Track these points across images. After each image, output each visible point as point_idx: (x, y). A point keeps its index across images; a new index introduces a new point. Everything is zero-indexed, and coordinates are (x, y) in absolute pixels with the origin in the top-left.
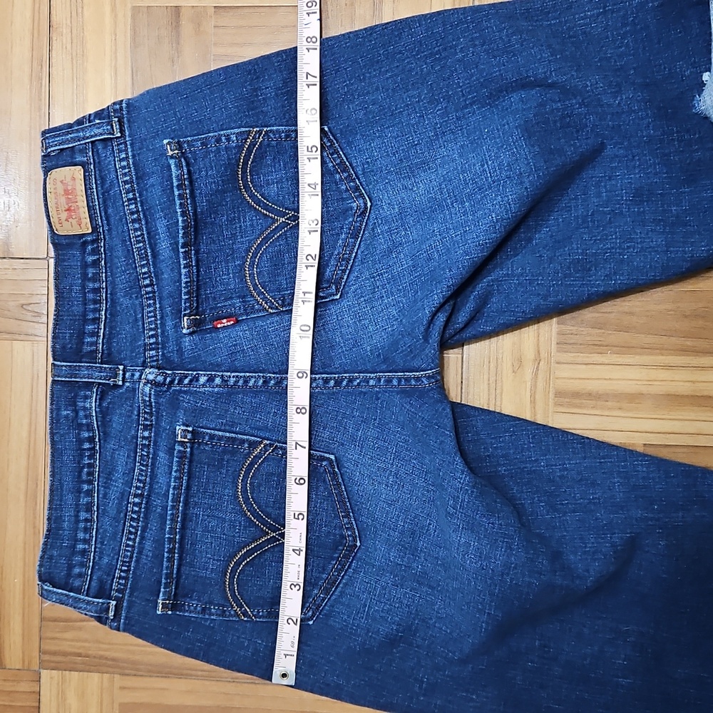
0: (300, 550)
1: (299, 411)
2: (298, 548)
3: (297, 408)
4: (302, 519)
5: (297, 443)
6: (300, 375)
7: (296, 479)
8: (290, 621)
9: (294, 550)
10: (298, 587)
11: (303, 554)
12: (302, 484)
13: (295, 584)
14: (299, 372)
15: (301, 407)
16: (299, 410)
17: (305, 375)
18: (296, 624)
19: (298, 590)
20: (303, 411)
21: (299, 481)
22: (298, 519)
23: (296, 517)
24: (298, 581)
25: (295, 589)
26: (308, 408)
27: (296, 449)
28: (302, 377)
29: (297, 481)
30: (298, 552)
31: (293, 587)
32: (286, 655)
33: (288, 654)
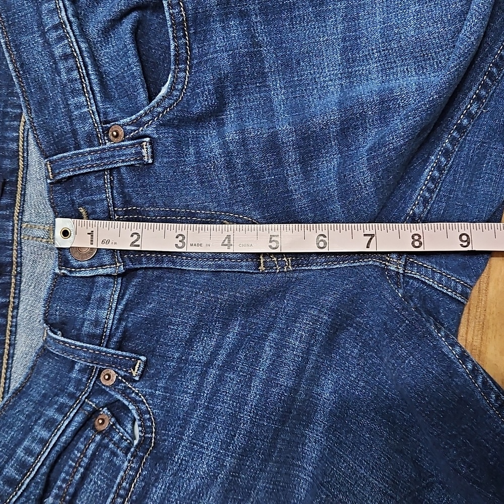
0: (229, 245)
1: (416, 237)
2: (231, 243)
3: (420, 236)
4: (270, 247)
5: (372, 236)
6: (464, 238)
8: (135, 237)
9: (228, 237)
10: (180, 244)
11: (225, 250)
12: (318, 244)
13: (185, 241)
14: (467, 236)
15: (421, 240)
17: (465, 244)
18: (132, 244)
19: (176, 245)
20: (417, 244)
21: (322, 241)
22: (271, 241)
23: (273, 239)
24: (189, 245)
25: (177, 241)
26: (420, 249)
27: (365, 235)
28: (462, 241)
29: (321, 238)
30: (226, 242)
31: (181, 238)
32: (91, 234)
33: (92, 236)
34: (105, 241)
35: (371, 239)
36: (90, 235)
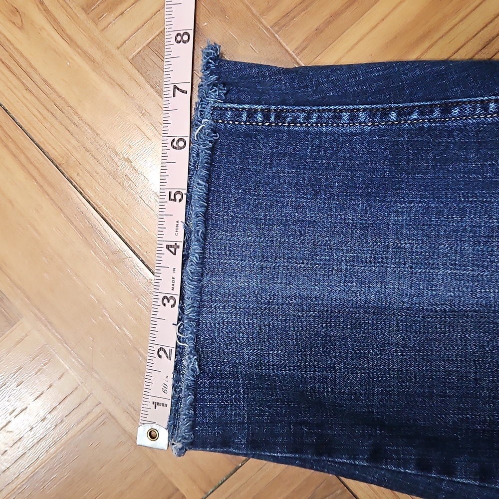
0: (176, 247)
2: (173, 244)
3: (178, 35)
4: (180, 201)
5: (175, 87)
7: (174, 140)
8: (161, 353)
9: (168, 247)
10: (172, 302)
11: (180, 252)
12: (181, 148)
13: (168, 296)
15: (182, 33)
16: (180, 38)
18: (169, 358)
19: (172, 306)
20: (185, 38)
21: (177, 143)
22: (175, 200)
23: (172, 197)
24: (172, 292)
25: (169, 305)
26: (191, 33)
27: (174, 96)
29: (175, 144)
30: (173, 250)
31: (165, 301)
32: (156, 404)
33: (158, 403)
34: (165, 389)
35: (178, 89)
36: (157, 406)
